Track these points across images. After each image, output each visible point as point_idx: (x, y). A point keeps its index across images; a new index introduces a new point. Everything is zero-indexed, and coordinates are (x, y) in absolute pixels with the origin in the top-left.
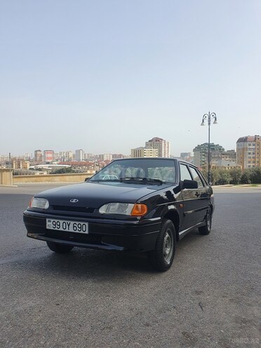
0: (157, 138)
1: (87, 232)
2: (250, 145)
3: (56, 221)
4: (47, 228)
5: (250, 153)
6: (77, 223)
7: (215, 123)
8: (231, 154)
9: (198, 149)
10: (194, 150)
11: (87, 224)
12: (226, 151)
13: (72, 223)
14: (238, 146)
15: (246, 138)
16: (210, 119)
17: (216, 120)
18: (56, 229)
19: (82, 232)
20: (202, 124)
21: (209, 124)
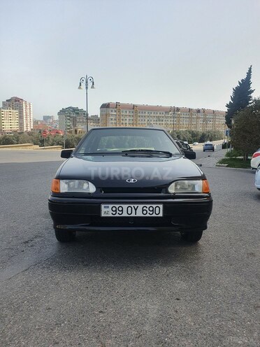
0: (16, 98)
1: (161, 215)
2: (112, 111)
3: (117, 206)
4: (103, 215)
5: (112, 119)
6: (148, 206)
7: (92, 87)
8: (95, 119)
9: (62, 112)
10: (59, 114)
11: (161, 206)
12: (89, 116)
13: (141, 206)
14: (101, 111)
15: (109, 104)
16: (87, 83)
17: (93, 84)
18: (117, 215)
19: (154, 215)
20: (80, 88)
21: (87, 88)
